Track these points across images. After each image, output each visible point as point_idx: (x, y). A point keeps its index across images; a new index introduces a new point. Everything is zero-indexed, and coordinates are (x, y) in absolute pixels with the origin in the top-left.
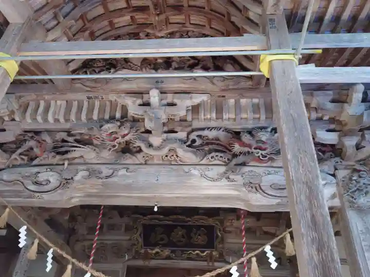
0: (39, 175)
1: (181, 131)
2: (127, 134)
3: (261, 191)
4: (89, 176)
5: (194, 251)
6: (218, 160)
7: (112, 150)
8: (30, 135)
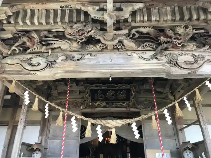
0: (32, 59)
1: (125, 29)
2: (90, 31)
3: (177, 66)
4: (66, 60)
5: (119, 103)
6: (149, 47)
7: (81, 42)
8: (22, 33)
